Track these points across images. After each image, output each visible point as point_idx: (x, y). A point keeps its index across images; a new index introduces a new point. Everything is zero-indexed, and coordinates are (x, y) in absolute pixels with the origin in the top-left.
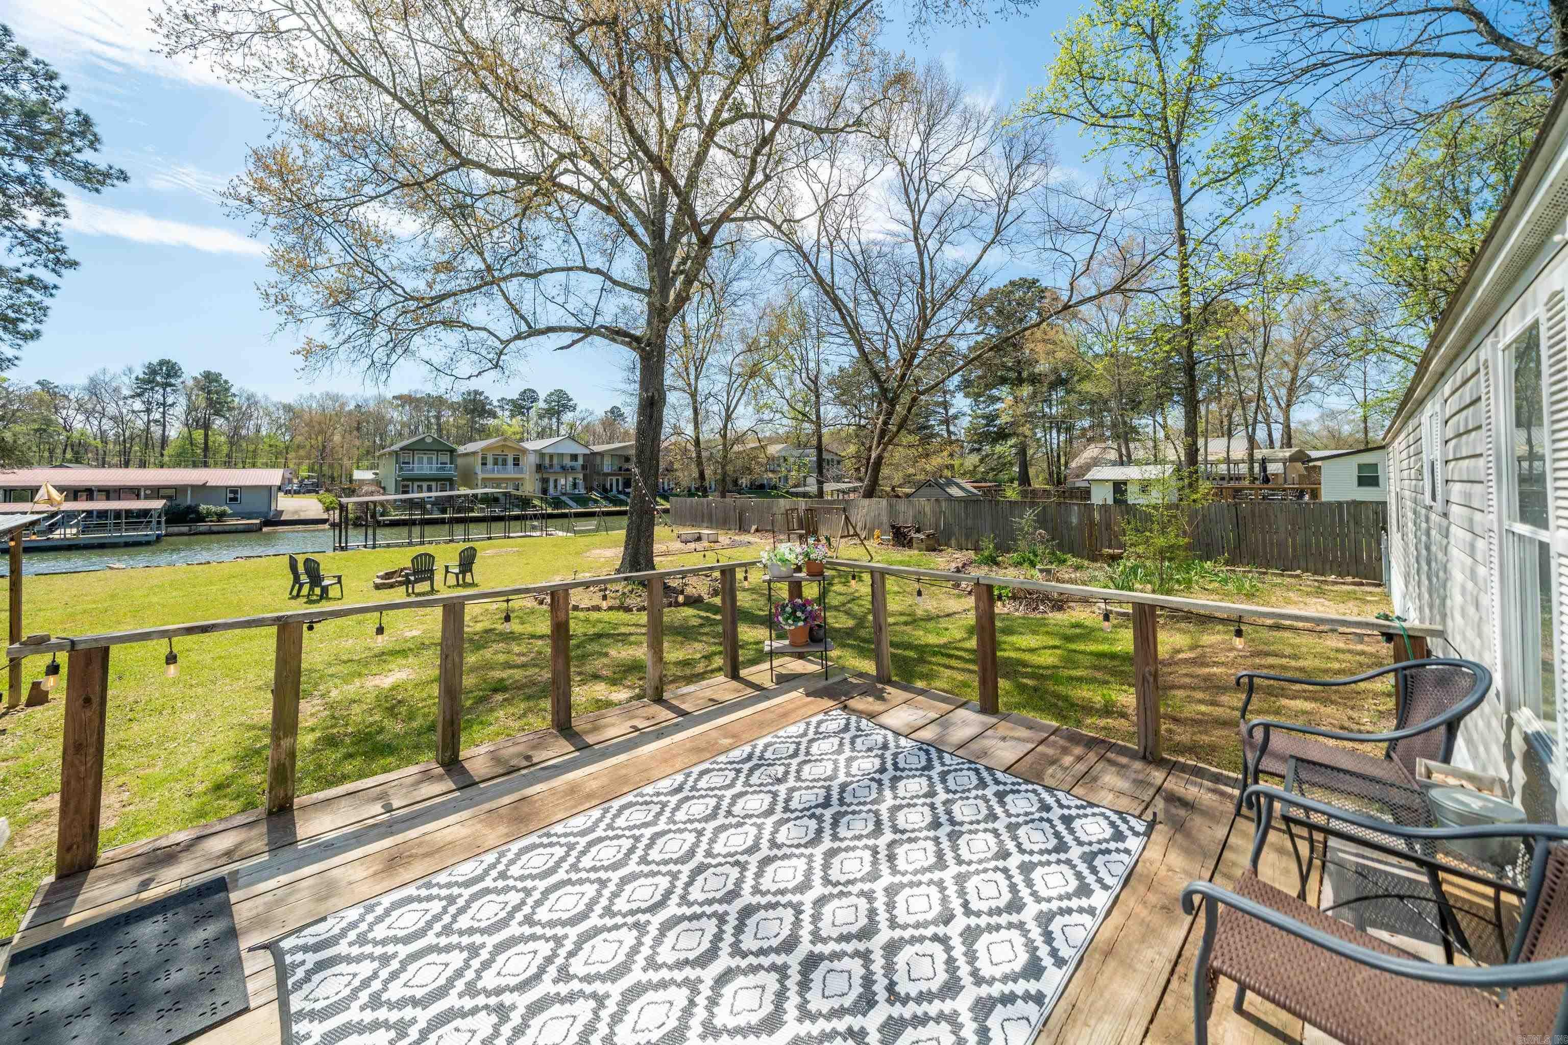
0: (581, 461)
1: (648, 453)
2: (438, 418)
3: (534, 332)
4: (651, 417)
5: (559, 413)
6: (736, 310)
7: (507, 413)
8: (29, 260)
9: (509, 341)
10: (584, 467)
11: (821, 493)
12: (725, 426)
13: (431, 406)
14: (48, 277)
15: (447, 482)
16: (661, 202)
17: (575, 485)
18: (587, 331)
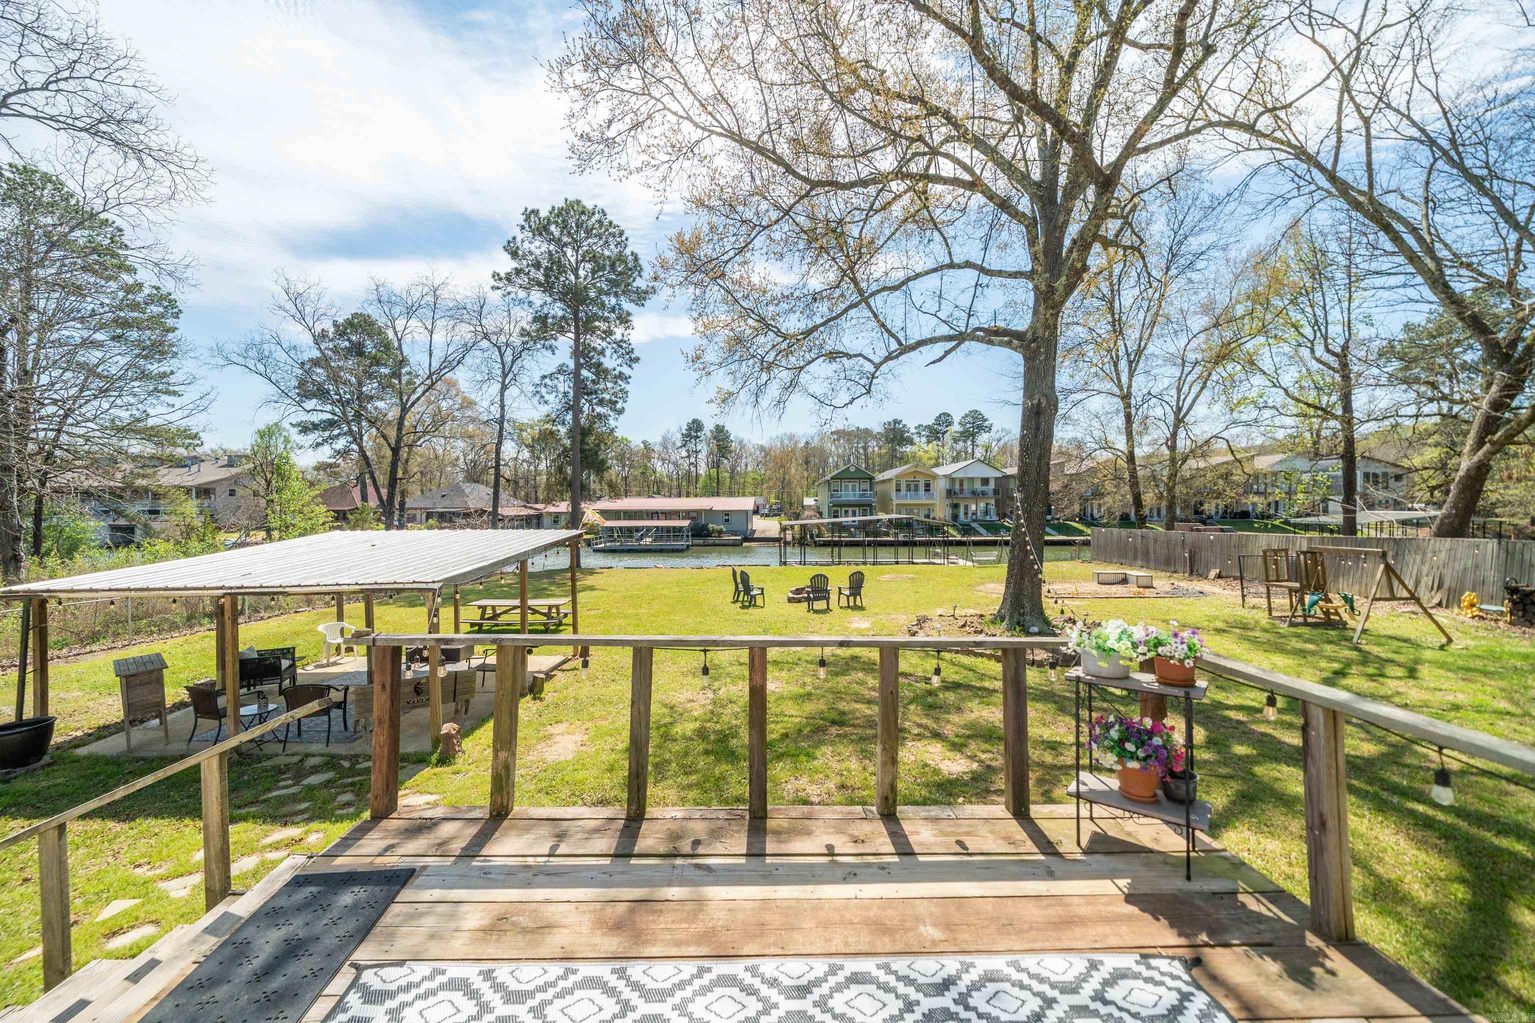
0: (992, 485)
1: (1033, 475)
2: (865, 448)
3: (905, 349)
4: (1038, 429)
5: (973, 435)
6: (1195, 276)
7: (924, 439)
8: (619, 361)
9: (881, 363)
10: (996, 492)
11: (1350, 527)
12: (1174, 435)
13: (860, 438)
14: (626, 370)
15: (866, 507)
16: (1050, 155)
17: (986, 512)
18: (960, 338)
